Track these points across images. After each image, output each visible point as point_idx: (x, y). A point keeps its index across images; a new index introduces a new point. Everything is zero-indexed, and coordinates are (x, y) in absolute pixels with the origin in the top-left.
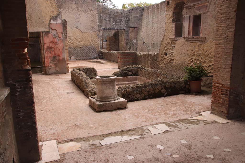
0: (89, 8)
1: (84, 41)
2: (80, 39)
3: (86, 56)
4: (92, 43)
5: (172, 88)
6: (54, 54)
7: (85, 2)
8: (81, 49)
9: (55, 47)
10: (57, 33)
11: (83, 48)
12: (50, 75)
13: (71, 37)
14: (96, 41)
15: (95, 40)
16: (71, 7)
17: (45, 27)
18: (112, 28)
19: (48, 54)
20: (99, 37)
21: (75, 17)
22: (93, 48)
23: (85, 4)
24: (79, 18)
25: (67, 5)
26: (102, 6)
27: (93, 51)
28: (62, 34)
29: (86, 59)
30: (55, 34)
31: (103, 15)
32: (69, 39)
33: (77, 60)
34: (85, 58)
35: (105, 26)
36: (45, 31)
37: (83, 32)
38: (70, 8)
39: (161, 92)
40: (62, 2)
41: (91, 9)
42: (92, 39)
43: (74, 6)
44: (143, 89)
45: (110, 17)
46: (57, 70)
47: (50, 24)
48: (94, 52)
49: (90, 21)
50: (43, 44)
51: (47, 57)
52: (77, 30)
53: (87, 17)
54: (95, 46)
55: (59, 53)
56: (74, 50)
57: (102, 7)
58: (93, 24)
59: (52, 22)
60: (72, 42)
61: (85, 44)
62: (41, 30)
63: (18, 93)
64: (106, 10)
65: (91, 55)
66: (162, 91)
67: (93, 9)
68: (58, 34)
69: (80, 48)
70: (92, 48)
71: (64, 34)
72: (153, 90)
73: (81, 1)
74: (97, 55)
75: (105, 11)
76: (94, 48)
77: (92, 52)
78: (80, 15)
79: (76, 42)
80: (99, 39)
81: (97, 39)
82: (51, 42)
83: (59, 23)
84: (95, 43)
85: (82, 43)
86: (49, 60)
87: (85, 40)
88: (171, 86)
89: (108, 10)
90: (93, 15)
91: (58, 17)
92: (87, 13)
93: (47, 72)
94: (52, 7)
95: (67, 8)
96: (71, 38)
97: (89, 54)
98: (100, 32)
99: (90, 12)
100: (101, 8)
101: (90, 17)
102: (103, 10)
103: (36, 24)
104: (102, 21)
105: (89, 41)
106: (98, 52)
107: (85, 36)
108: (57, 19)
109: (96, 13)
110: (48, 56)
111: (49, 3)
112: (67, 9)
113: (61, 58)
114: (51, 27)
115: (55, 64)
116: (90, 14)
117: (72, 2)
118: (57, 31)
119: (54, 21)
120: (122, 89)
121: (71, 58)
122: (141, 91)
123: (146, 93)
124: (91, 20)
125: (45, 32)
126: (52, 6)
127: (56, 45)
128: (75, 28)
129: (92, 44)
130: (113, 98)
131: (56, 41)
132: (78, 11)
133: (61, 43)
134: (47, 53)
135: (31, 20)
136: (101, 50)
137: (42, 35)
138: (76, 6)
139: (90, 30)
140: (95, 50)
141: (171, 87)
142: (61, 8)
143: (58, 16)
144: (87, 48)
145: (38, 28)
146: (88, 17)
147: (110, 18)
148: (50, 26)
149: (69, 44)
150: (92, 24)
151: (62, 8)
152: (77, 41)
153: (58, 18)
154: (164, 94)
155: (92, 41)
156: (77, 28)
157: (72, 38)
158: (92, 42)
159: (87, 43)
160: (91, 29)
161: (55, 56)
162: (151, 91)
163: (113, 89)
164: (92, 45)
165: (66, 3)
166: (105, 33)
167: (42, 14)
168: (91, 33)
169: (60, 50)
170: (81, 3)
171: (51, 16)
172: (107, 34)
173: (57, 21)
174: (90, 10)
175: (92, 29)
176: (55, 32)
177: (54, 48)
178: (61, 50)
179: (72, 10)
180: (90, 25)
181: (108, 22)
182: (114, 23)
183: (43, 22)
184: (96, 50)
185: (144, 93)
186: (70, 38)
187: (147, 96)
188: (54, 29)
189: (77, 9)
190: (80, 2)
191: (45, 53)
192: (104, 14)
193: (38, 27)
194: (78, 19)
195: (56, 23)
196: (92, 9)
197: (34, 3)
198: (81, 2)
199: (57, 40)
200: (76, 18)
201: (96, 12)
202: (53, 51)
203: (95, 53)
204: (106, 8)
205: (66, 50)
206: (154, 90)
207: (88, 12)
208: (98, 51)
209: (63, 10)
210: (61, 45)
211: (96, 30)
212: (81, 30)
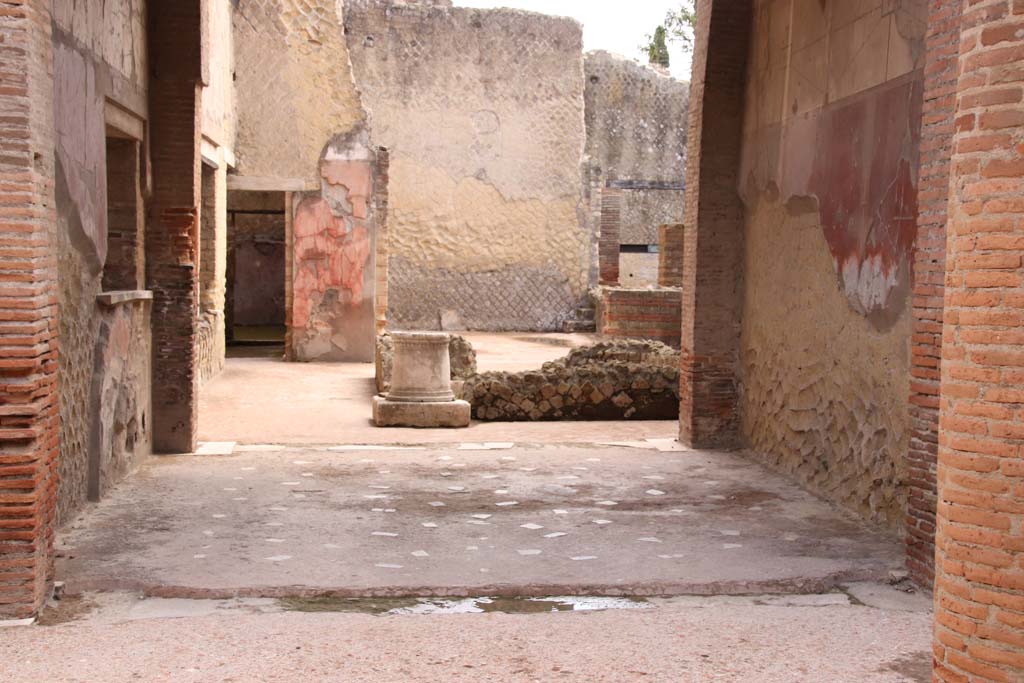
0: (544, 83)
1: (509, 241)
2: (490, 229)
3: (515, 313)
4: (546, 254)
5: (656, 394)
6: (330, 283)
7: (527, 54)
8: (494, 280)
9: (336, 252)
10: (348, 200)
11: (505, 273)
12: (307, 362)
13: (451, 219)
14: (569, 243)
15: (562, 240)
16: (458, 77)
17: (303, 175)
18: (673, 183)
19: (307, 280)
20: (584, 224)
21: (473, 124)
22: (551, 279)
23: (524, 65)
24: (493, 132)
25: (442, 69)
26: (626, 69)
27: (550, 289)
28: (367, 202)
29: (516, 330)
30: (339, 204)
31: (626, 112)
32: (439, 227)
33: (468, 330)
34: (508, 323)
35: (634, 169)
36: (304, 189)
37: (508, 197)
38: (453, 82)
39: (612, 402)
40: (416, 55)
41: (554, 87)
42: (546, 234)
43: (471, 72)
44: (548, 384)
45: (666, 126)
46: (339, 345)
47: (322, 162)
48: (559, 299)
49: (545, 147)
50: (292, 239)
51: (301, 290)
52: (481, 186)
53: (533, 125)
54: (563, 270)
55: (349, 278)
56: (460, 283)
57: (622, 72)
58: (558, 159)
59: (331, 154)
60: (453, 244)
61: (514, 256)
62: (287, 184)
63: (166, 309)
64: (642, 89)
65: (540, 310)
66: (615, 399)
67: (561, 90)
68: (352, 204)
69: (489, 274)
70: (546, 278)
71: (374, 206)
72: (583, 394)
73: (506, 49)
74: (572, 312)
75: (638, 93)
76: (559, 279)
77: (546, 294)
78: (498, 118)
79: (471, 242)
80: (586, 233)
81: (576, 234)
82: (321, 234)
83: (357, 160)
84: (563, 255)
85: (500, 249)
86: (310, 301)
87: (516, 237)
88: (652, 387)
89: (654, 87)
90: (563, 118)
91: (358, 136)
92: (534, 107)
93: (298, 348)
94: (337, 98)
95: (437, 83)
96: (449, 224)
97: (530, 304)
98: (593, 201)
99: (548, 102)
100: (619, 79)
101: (547, 126)
102: (626, 89)
103: (270, 163)
104: (621, 145)
105: (537, 242)
106: (577, 301)
107: (519, 215)
108: (353, 144)
109: (578, 106)
110: (308, 287)
111: (326, 82)
112: (437, 87)
113: (357, 298)
114: (325, 175)
115: (332, 322)
116: (549, 113)
117: (462, 56)
118: (348, 190)
119: (339, 151)
120: (477, 380)
121: (440, 318)
122: (540, 392)
123: (557, 402)
124: (549, 139)
125: (301, 192)
126: (335, 96)
127: (339, 244)
128: (472, 179)
129: (546, 259)
130: (432, 395)
131: (341, 231)
132: (490, 98)
133: (359, 240)
134: (304, 277)
135: (255, 148)
136: (592, 291)
137: (292, 202)
138: (481, 72)
139: (541, 188)
140: (560, 290)
141: (653, 391)
142: (412, 83)
143: (355, 135)
144: (522, 274)
145: (277, 177)
146: (538, 126)
147: (661, 132)
148: (323, 169)
149: (437, 254)
150: (552, 159)
151: (415, 82)
152: (478, 239)
153: (355, 142)
154: (624, 410)
155: (549, 244)
156: (478, 178)
157: (452, 224)
158: (549, 249)
159: (525, 251)
160: (551, 183)
161: (334, 288)
162: (575, 397)
163: (432, 367)
164: (550, 261)
165: (435, 59)
166: (666, 207)
167: (296, 125)
168: (545, 202)
169: (354, 268)
170: (505, 57)
171: (329, 131)
172: (676, 210)
173: (351, 152)
174: (550, 92)
175: (554, 185)
176: (338, 196)
177: (333, 259)
178: (358, 267)
179: (460, 90)
180: (543, 164)
181: (650, 150)
182: (682, 155)
183: (299, 157)
184: (567, 288)
185: (548, 400)
186: (442, 223)
187: (561, 409)
188: (338, 184)
189: (486, 88)
190: (501, 53)
191: (294, 273)
192: (634, 109)
193: (279, 173)
194: (487, 133)
195: (348, 161)
196: (560, 87)
197: (271, 84)
198: (505, 52)
199: (345, 227)
200: (478, 130)
201: (575, 103)
202: (325, 270)
203: (563, 304)
204: (646, 76)
205: (379, 269)
206: (587, 392)
207: (539, 102)
208: (577, 292)
209: (418, 90)
210: (358, 246)
211: (572, 187)
212: (498, 190)
